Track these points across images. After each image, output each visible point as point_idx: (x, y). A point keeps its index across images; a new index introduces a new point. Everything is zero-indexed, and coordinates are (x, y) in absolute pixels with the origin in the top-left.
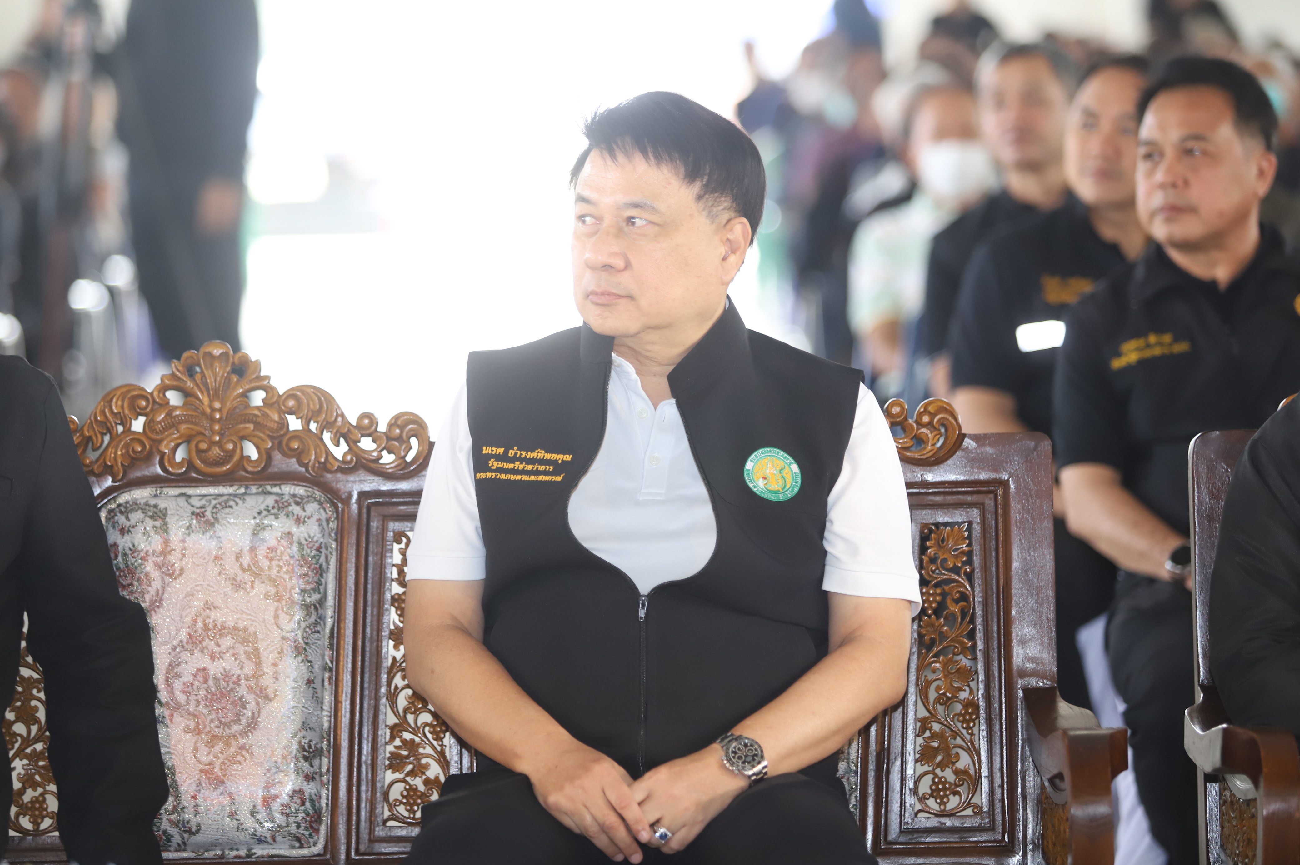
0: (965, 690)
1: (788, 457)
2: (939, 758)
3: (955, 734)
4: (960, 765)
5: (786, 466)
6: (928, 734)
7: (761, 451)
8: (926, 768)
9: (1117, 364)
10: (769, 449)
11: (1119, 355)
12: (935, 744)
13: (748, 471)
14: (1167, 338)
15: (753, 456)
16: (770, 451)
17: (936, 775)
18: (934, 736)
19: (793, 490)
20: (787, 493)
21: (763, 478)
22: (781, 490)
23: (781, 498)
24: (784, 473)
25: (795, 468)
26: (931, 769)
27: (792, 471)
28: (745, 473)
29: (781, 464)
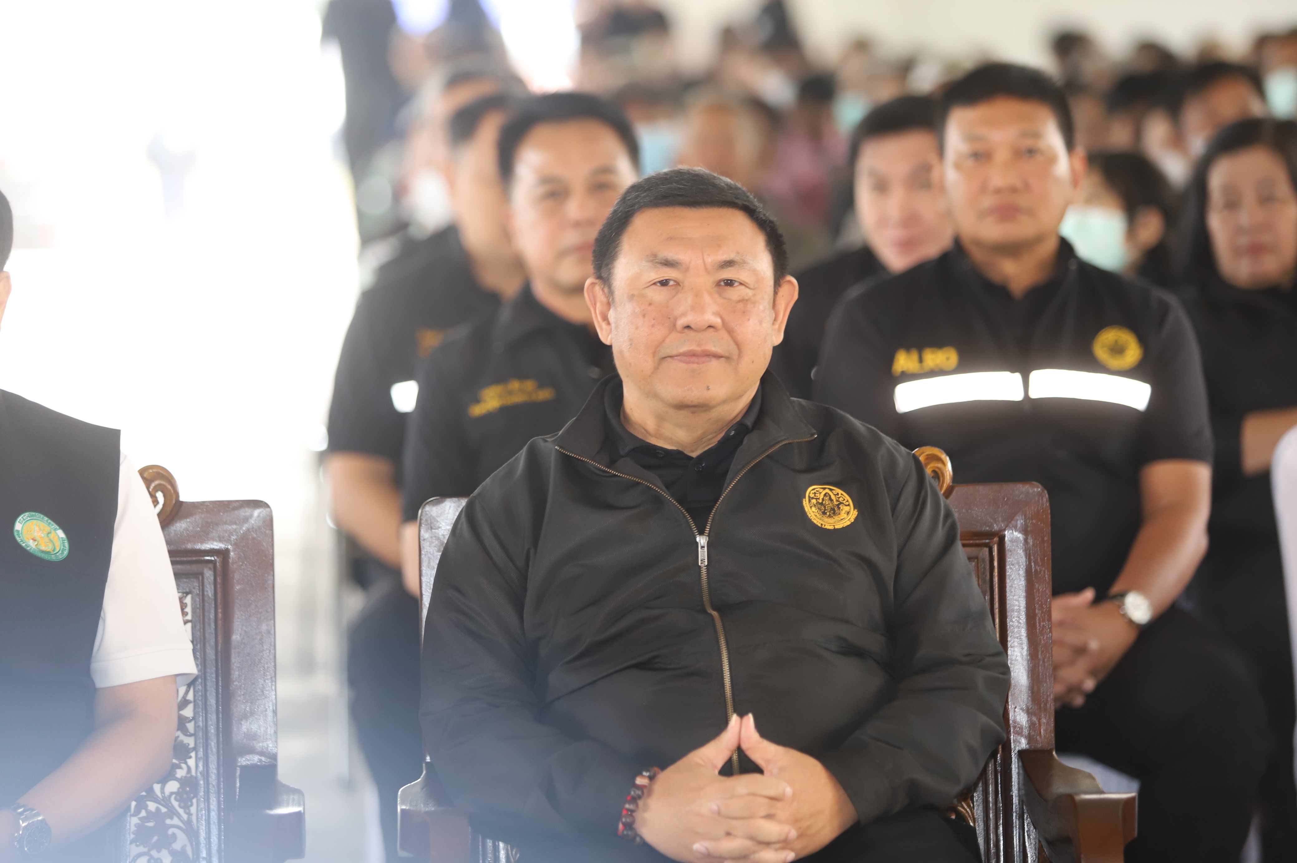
0: (181, 768)
1: (52, 523)
2: (155, 838)
3: (172, 813)
4: (177, 846)
5: (52, 530)
6: (143, 813)
7: (27, 514)
8: (142, 849)
9: (477, 410)
10: (34, 513)
11: (477, 401)
12: (151, 824)
13: (18, 531)
14: (530, 385)
15: (20, 518)
16: (35, 515)
17: (151, 857)
18: (151, 816)
19: (62, 553)
20: (58, 554)
21: (33, 539)
22: (52, 552)
23: (53, 558)
24: (51, 536)
25: (61, 534)
26: (146, 850)
27: (58, 536)
28: (15, 534)
29: (48, 529)
